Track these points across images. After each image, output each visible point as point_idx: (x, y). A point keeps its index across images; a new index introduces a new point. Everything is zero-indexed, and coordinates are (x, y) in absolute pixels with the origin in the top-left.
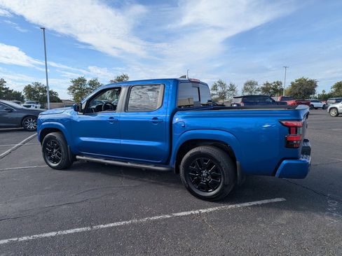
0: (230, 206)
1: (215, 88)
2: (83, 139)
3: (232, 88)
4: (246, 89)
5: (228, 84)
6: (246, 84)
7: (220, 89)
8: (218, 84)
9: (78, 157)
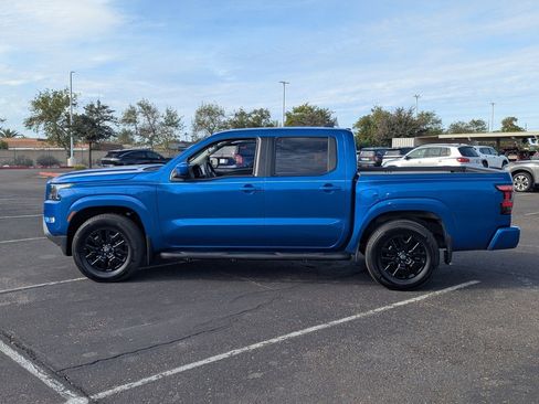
0: (437, 293)
1: (130, 117)
2: (180, 222)
3: (172, 121)
4: (200, 124)
5: (162, 111)
6: (199, 113)
7: (142, 120)
8: (138, 108)
9: (165, 255)
